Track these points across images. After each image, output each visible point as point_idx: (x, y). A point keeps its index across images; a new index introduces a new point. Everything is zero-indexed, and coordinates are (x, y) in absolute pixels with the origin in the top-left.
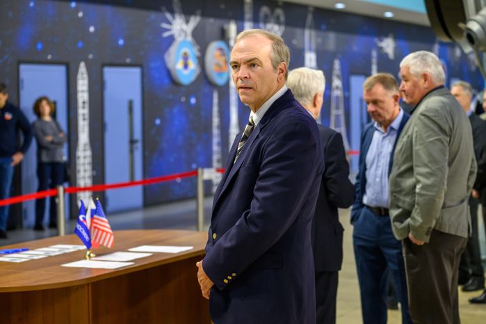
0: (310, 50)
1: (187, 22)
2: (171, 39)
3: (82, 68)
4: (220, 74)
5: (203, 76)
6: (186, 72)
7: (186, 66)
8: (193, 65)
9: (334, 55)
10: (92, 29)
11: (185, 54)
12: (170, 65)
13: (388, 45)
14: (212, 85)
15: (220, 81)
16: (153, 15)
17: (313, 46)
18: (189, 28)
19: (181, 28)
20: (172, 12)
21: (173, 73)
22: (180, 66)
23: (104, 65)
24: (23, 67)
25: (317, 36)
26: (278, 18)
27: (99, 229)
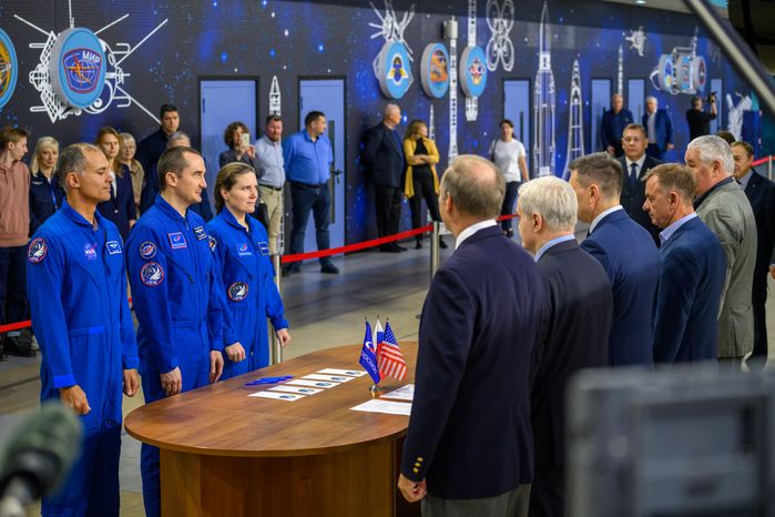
0: (544, 50)
1: (399, 20)
2: (381, 40)
3: (275, 83)
4: (438, 84)
5: (418, 87)
6: (398, 84)
7: (398, 76)
8: (406, 74)
9: (573, 55)
10: (287, 33)
11: (398, 59)
12: (378, 75)
13: (638, 39)
14: (429, 97)
15: (438, 93)
16: (360, 12)
17: (548, 46)
18: (401, 27)
19: (392, 27)
20: (382, 8)
21: (381, 85)
22: (390, 76)
23: (300, 78)
24: (204, 84)
25: (553, 33)
26: (507, 9)
27: (388, 358)
